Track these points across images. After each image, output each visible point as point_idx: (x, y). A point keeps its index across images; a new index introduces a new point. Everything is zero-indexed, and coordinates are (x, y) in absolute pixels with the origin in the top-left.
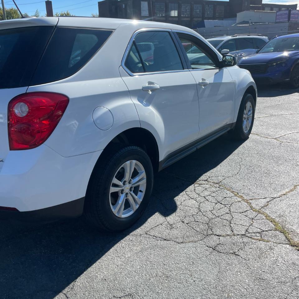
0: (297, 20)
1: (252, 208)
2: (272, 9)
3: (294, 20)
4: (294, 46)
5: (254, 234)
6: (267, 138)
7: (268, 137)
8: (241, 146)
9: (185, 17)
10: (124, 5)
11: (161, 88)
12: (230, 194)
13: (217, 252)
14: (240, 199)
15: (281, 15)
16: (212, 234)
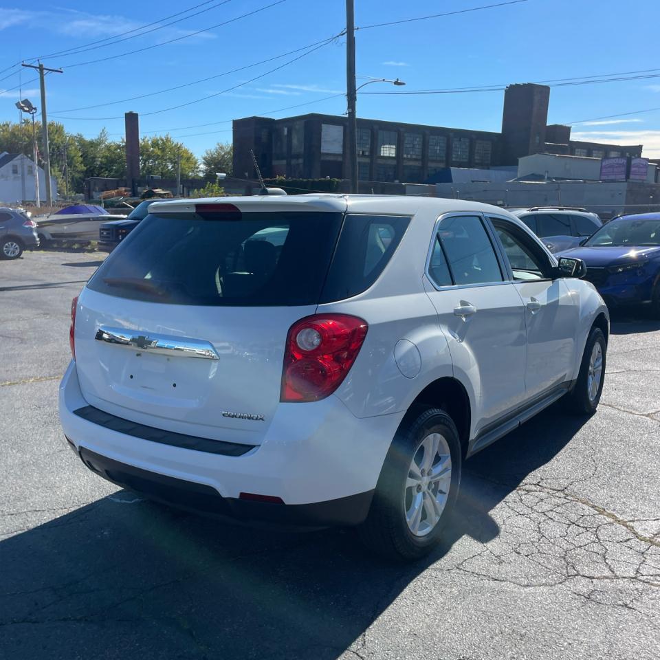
0: (645, 178)
1: (636, 535)
2: (589, 154)
3: (638, 177)
4: (653, 235)
5: (652, 578)
6: (631, 413)
7: (633, 412)
8: (586, 425)
9: (411, 160)
10: (286, 129)
11: (479, 311)
12: (588, 510)
13: (594, 603)
14: (611, 520)
15: (611, 166)
16: (576, 575)
